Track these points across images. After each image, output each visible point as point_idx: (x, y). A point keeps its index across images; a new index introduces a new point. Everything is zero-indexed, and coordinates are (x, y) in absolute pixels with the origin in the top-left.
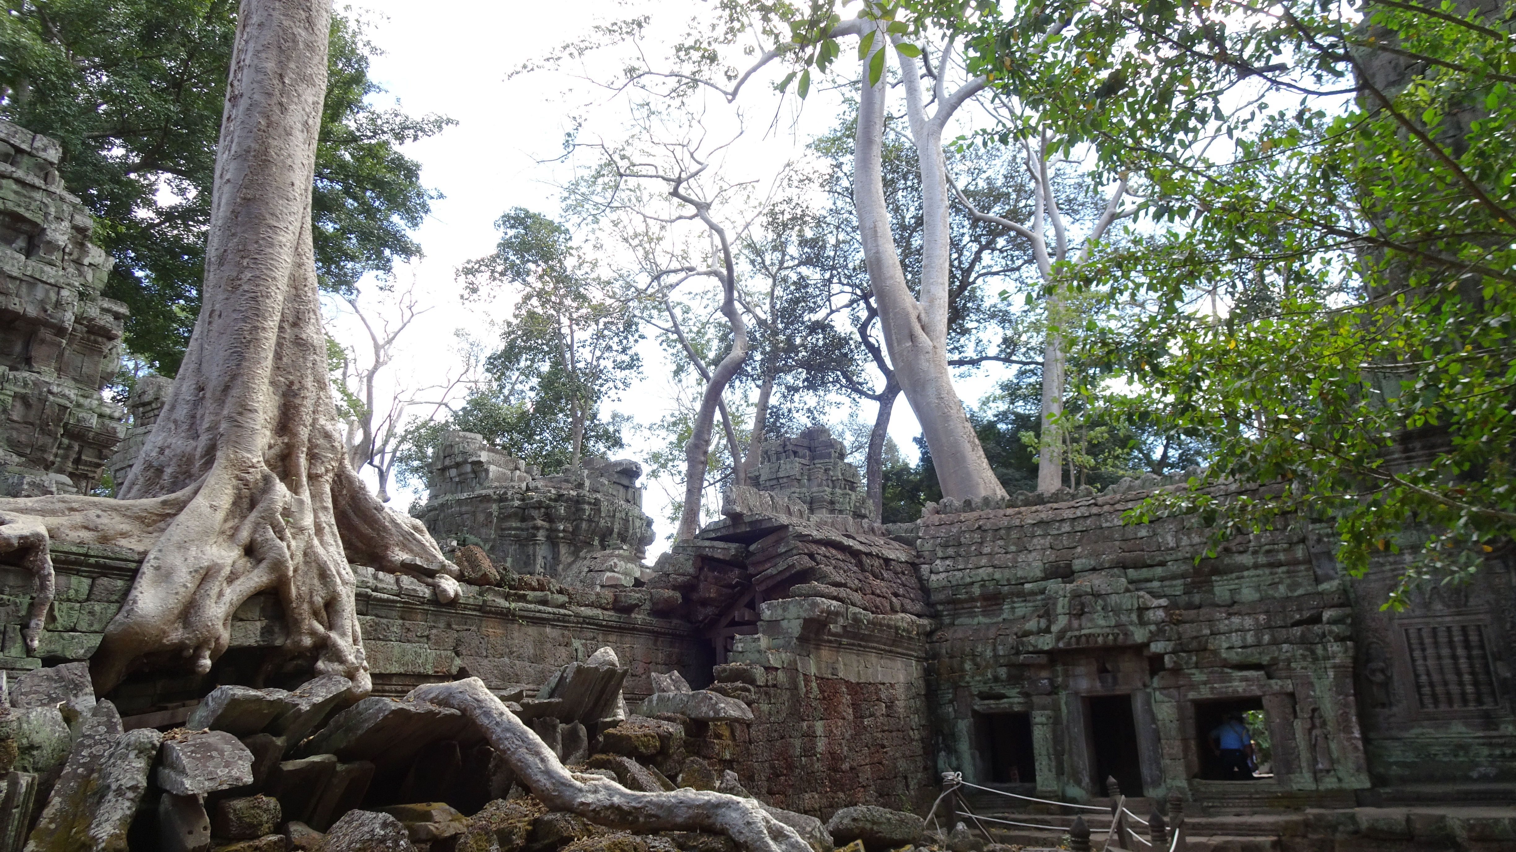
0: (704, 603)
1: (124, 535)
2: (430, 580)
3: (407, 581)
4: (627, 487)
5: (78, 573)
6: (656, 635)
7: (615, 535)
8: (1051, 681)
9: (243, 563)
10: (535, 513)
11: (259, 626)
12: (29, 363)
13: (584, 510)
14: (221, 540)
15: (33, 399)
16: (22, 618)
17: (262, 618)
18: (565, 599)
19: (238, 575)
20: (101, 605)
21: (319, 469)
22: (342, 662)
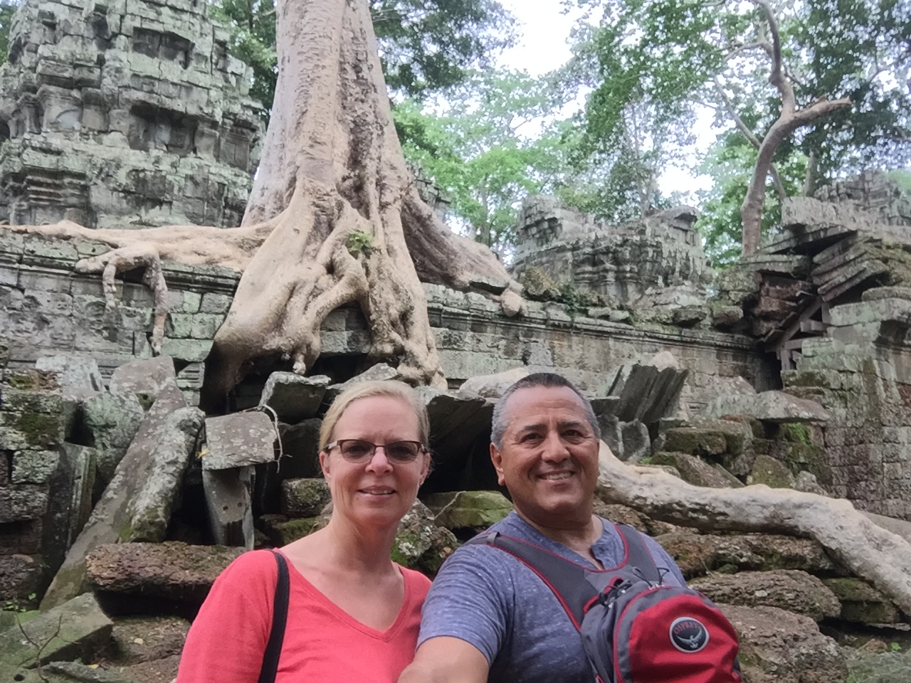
0: (767, 317)
1: (227, 258)
2: (497, 297)
3: (475, 297)
4: (685, 231)
5: (188, 289)
6: (720, 349)
7: (677, 274)
9: (326, 279)
10: (603, 258)
11: (346, 335)
12: (195, 151)
13: (647, 252)
14: (305, 259)
15: (199, 179)
16: (147, 327)
17: (348, 328)
18: (626, 314)
19: (322, 291)
20: (210, 316)
21: (388, 197)
22: (419, 367)
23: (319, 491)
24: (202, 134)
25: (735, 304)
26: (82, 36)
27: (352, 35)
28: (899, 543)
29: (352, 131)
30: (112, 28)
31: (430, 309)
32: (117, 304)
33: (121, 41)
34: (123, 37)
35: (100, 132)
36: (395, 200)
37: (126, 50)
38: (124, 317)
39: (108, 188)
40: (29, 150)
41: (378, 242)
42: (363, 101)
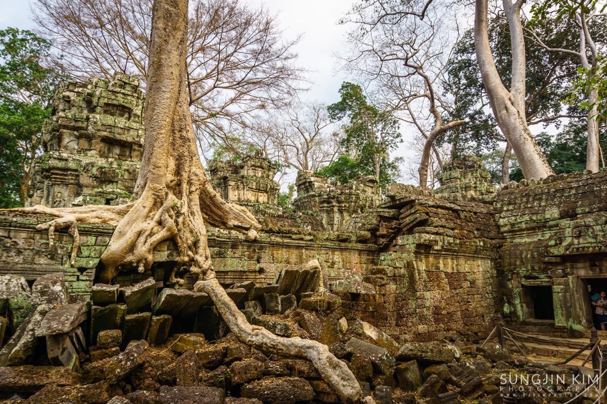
0: (382, 236)
1: (112, 219)
2: (246, 232)
3: (234, 233)
4: (372, 187)
5: (90, 235)
6: (360, 252)
8: (564, 271)
9: (157, 228)
11: (167, 253)
12: (131, 157)
13: (352, 198)
14: (148, 220)
15: (131, 171)
16: (69, 253)
17: (168, 249)
18: (312, 237)
19: (154, 234)
20: (99, 247)
21: (193, 188)
22: (200, 267)
23: (111, 337)
24: (135, 150)
25: (368, 230)
26: (81, 107)
27: (178, 117)
28: (343, 366)
29: (177, 160)
30: (94, 104)
31: (208, 239)
32: (55, 243)
33: (98, 109)
34: (99, 108)
35: (86, 150)
36: (196, 190)
37: (100, 113)
38: (58, 248)
39: (88, 176)
40: (52, 159)
41: (185, 210)
42: (183, 146)
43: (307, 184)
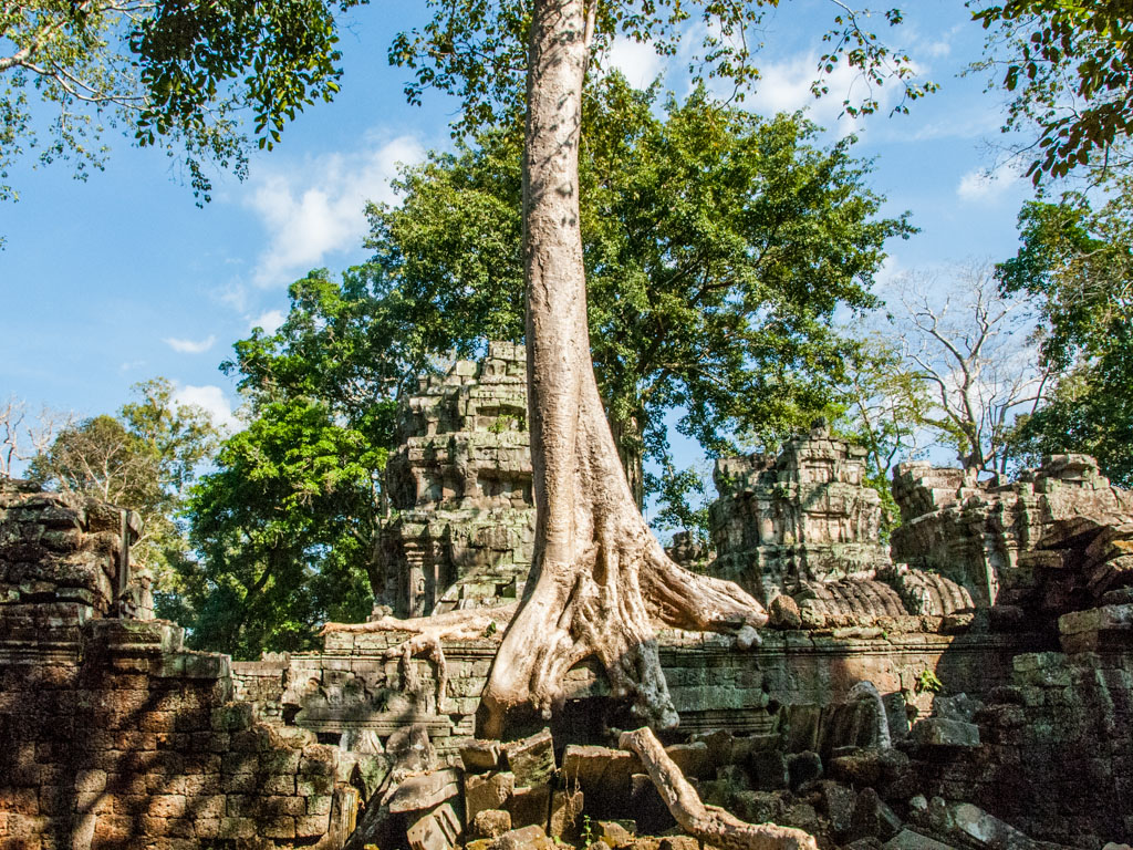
2: (735, 632)
3: (711, 635)
5: (463, 660)
9: (566, 641)
10: (977, 527)
14: (551, 626)
18: (881, 630)
19: (563, 650)
22: (649, 706)
25: (1015, 602)
27: (586, 434)
29: (592, 511)
30: (461, 412)
31: (662, 654)
33: (468, 421)
34: (469, 418)
36: (633, 561)
39: (462, 546)
41: (612, 601)
43: (917, 494)
